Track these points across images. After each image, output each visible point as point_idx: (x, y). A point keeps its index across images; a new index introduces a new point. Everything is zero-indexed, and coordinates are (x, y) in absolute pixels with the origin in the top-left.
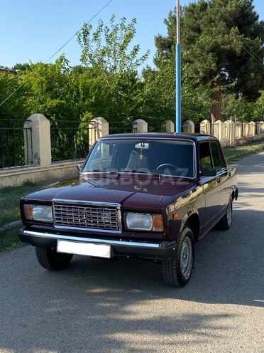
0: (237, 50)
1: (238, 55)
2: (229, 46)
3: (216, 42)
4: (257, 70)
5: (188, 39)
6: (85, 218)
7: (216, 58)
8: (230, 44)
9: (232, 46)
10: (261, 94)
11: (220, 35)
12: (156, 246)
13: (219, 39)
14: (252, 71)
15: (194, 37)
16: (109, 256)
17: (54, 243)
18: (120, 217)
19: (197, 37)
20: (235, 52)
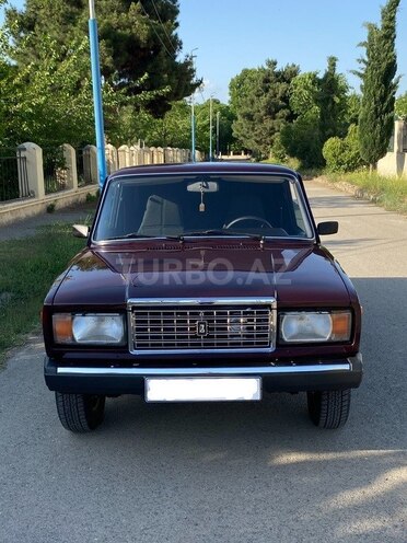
0: (141, 38)
1: (142, 46)
2: (128, 31)
3: (108, 24)
4: (170, 69)
5: (63, 16)
6: (202, 331)
7: (111, 49)
8: (131, 28)
9: (134, 31)
10: (171, 106)
11: (115, 14)
12: (346, 367)
13: (114, 19)
14: (165, 71)
15: (72, 13)
16: (258, 398)
17: (139, 385)
18: (273, 322)
19: (79, 14)
20: (138, 40)
